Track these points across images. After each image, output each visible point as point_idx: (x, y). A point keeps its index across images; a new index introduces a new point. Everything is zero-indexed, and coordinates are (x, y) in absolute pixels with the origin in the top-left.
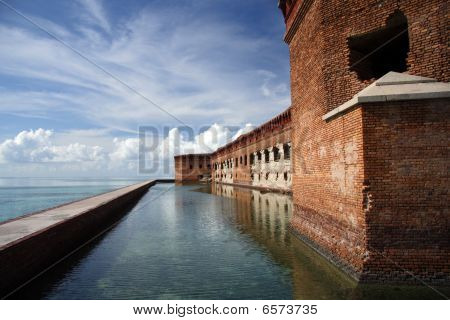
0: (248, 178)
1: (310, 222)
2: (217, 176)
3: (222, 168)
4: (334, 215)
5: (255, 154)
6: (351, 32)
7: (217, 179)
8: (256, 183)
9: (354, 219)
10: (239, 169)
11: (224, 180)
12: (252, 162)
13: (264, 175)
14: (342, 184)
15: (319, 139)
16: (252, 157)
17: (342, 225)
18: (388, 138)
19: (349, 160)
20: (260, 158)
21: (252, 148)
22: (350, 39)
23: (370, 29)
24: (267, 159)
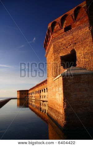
0: (39, 98)
1: (52, 112)
2: (30, 97)
3: (32, 94)
4: (57, 110)
5: (41, 90)
6: (61, 55)
7: (30, 98)
8: (41, 99)
9: (62, 111)
10: (36, 95)
11: (32, 98)
12: (40, 93)
13: (44, 97)
14: (59, 100)
15: (53, 86)
16: (40, 91)
17: (59, 113)
18: (70, 86)
19: (60, 93)
20: (43, 91)
21: (40, 88)
22: (61, 57)
23: (66, 54)
24: (45, 92)
